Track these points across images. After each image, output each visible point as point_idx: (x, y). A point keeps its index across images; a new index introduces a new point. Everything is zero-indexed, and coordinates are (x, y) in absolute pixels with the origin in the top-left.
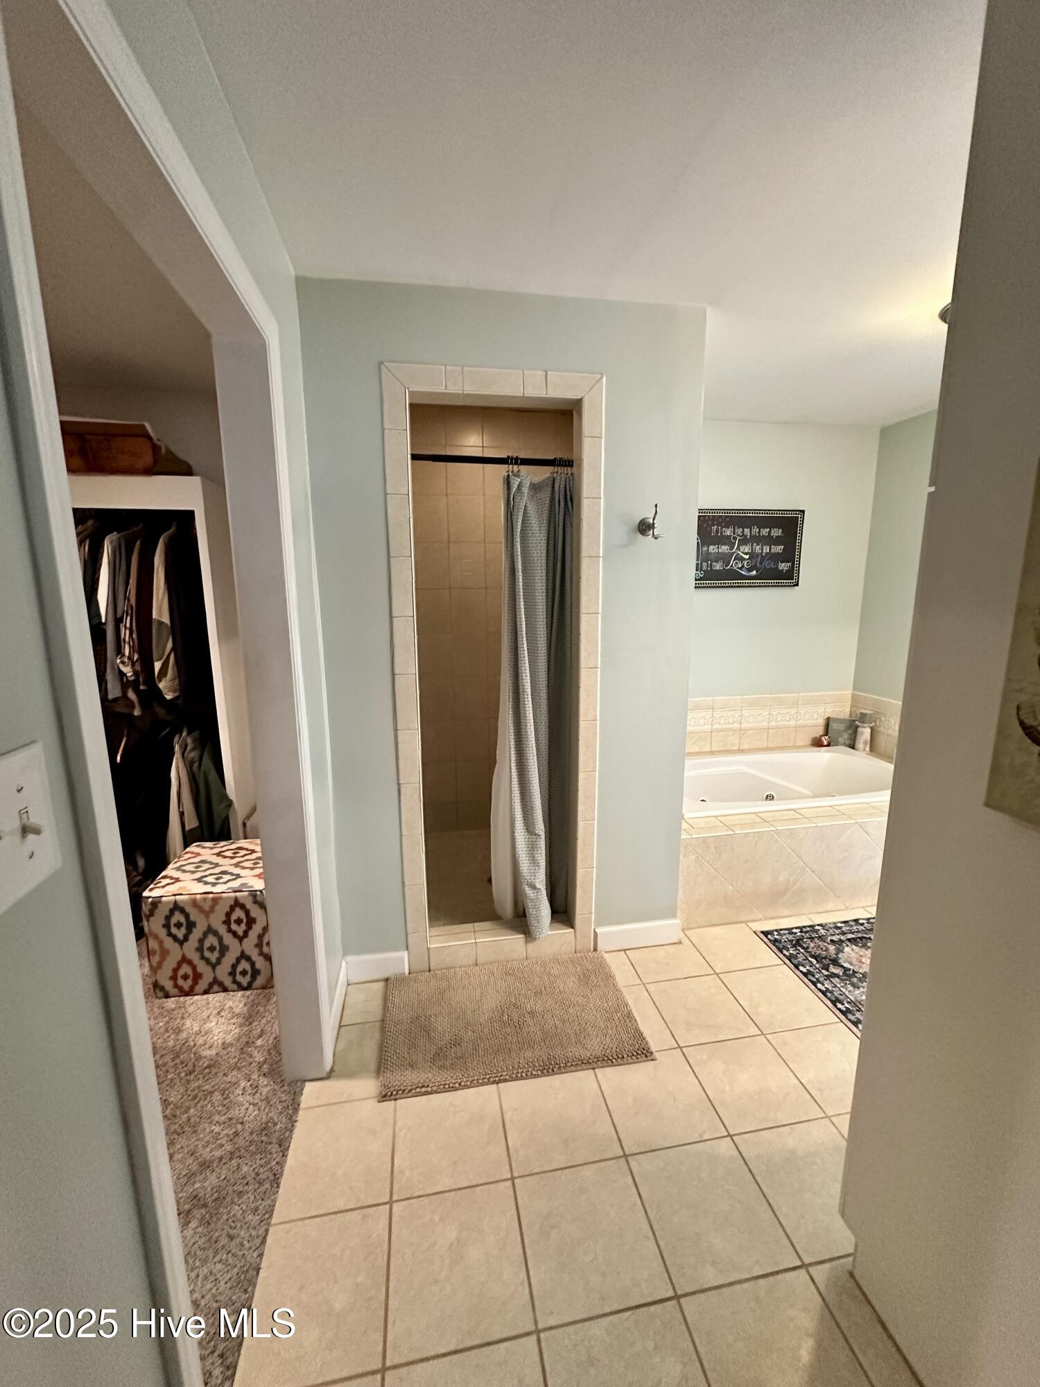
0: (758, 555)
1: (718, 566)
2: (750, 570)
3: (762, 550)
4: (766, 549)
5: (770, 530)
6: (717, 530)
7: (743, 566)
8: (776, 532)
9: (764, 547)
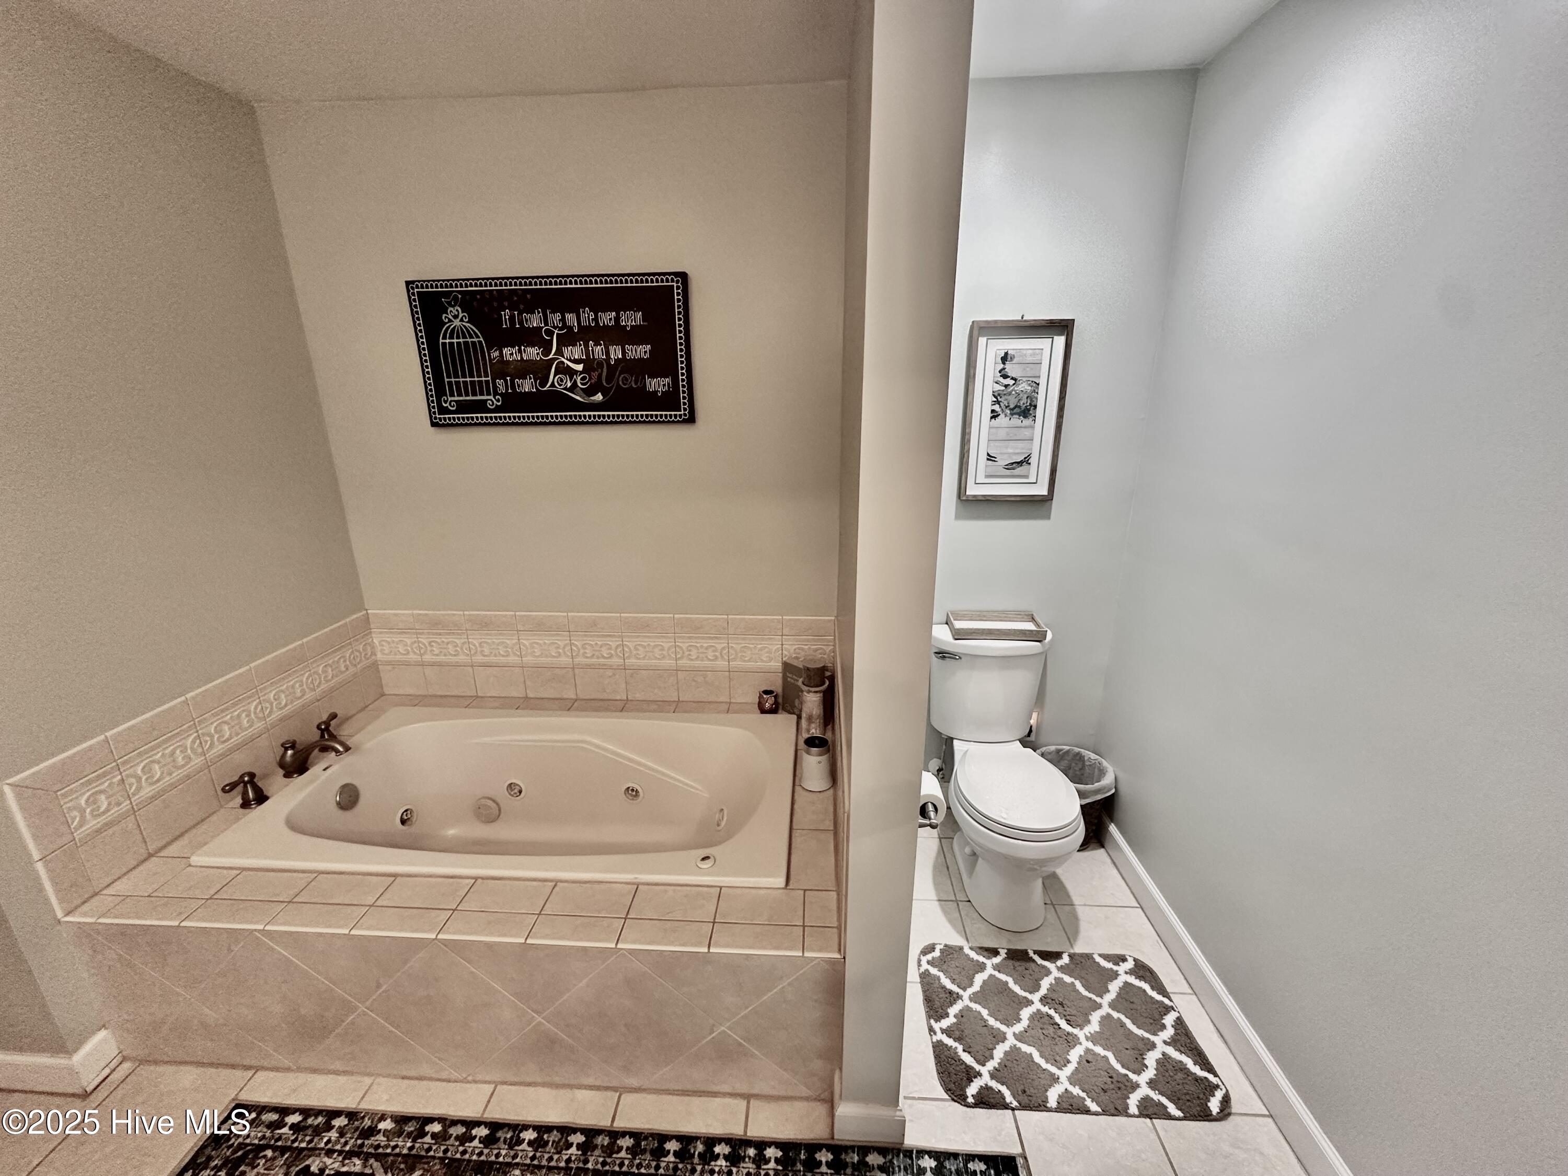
0: (600, 364)
1: (527, 385)
2: (590, 392)
3: (608, 354)
4: (616, 353)
5: (618, 314)
6: (512, 318)
7: (575, 385)
8: (632, 319)
9: (612, 349)
